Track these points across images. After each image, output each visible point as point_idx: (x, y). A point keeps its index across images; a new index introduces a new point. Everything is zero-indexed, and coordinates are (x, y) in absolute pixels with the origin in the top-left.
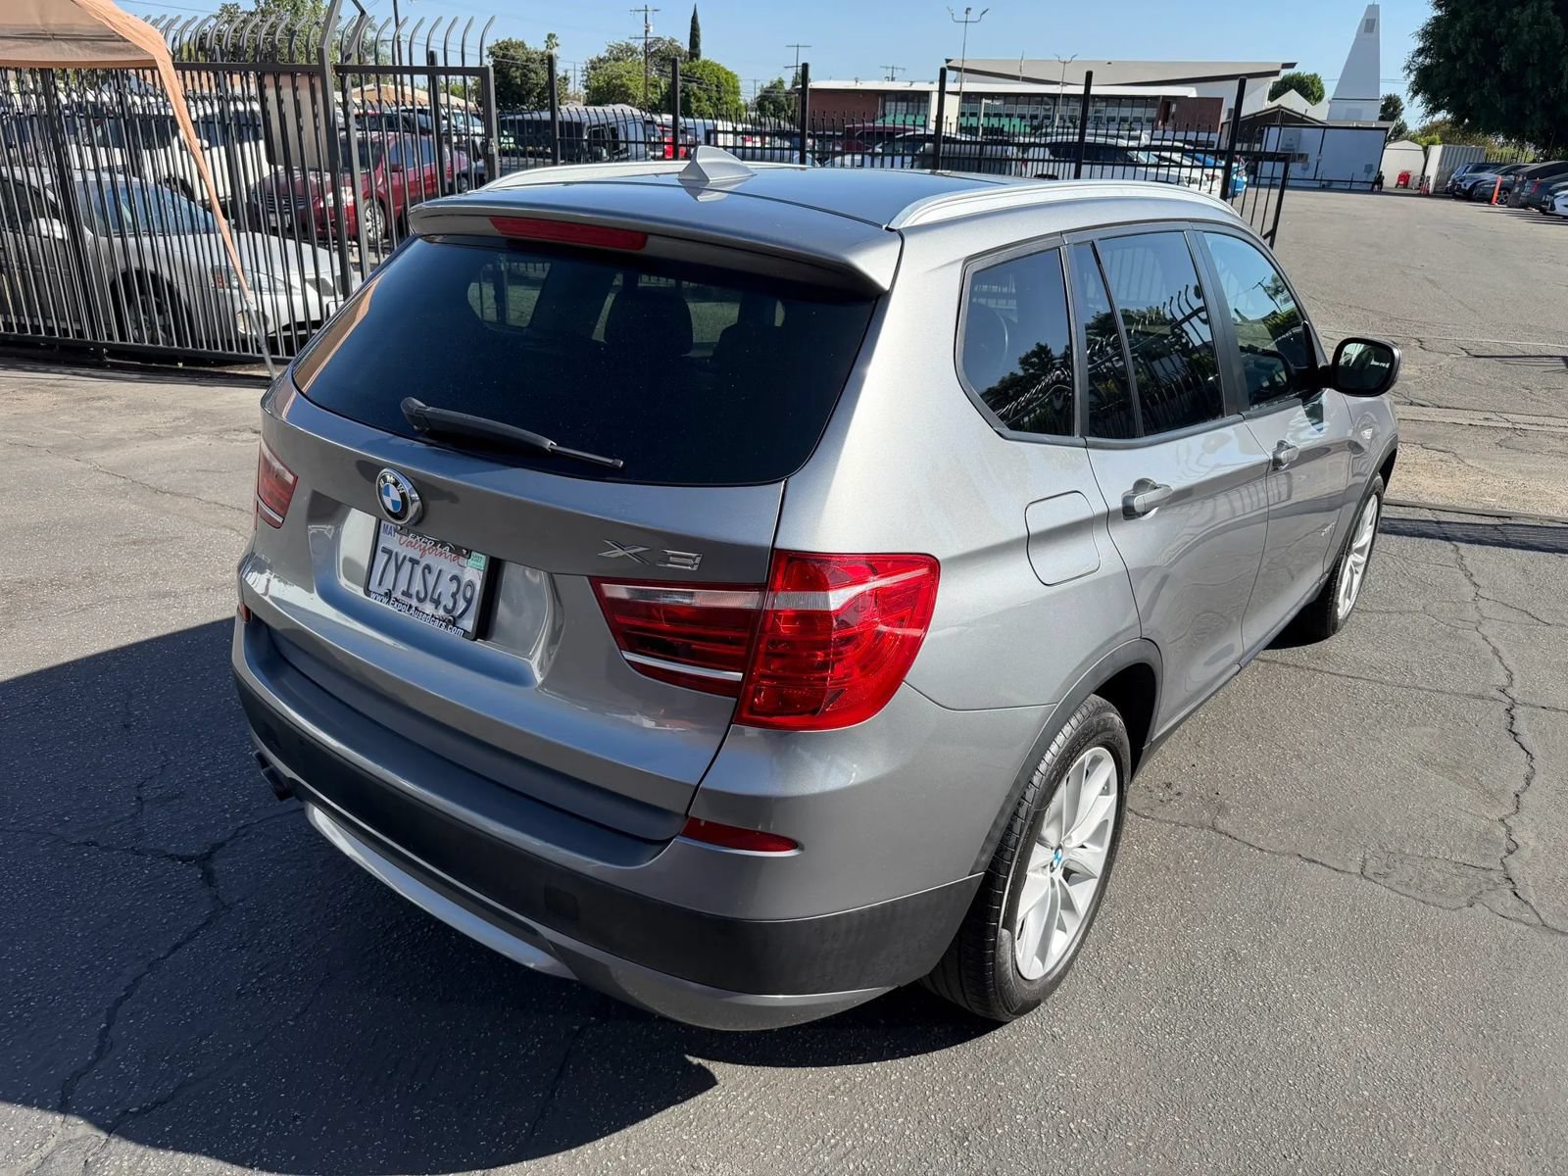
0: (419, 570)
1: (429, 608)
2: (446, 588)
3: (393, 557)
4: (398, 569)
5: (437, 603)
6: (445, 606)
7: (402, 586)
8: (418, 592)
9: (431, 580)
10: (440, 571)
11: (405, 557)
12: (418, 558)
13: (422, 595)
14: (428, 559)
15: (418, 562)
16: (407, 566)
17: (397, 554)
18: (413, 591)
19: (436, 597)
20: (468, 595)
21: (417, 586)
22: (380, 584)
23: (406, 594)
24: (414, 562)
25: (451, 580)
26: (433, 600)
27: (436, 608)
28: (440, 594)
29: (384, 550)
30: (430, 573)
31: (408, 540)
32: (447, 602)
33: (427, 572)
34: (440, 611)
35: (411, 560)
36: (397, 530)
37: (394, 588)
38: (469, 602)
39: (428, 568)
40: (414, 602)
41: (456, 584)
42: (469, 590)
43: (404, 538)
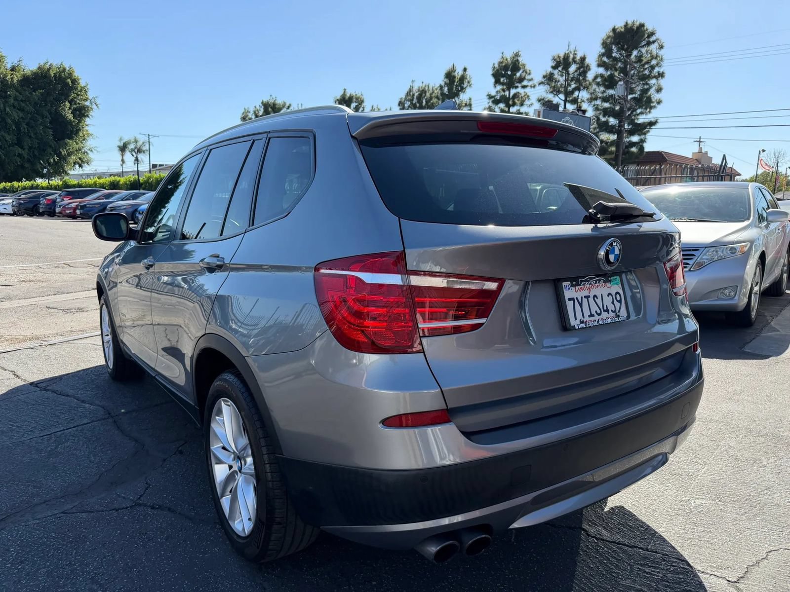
0: (591, 299)
1: (604, 315)
2: (608, 301)
3: (575, 299)
4: (581, 305)
5: (607, 311)
6: (612, 310)
7: (587, 313)
8: (596, 312)
9: (599, 301)
10: (602, 295)
11: (582, 297)
12: (588, 294)
13: (599, 312)
14: (593, 292)
15: (589, 297)
16: (585, 300)
17: (577, 298)
18: (593, 313)
19: (605, 309)
20: (619, 299)
21: (594, 308)
22: (576, 319)
23: (591, 315)
24: (587, 297)
25: (608, 296)
26: (605, 311)
27: (608, 313)
28: (607, 306)
29: (570, 299)
30: (597, 298)
31: (580, 287)
32: (611, 307)
33: (595, 298)
34: (612, 314)
35: (585, 297)
36: (572, 285)
37: (584, 318)
38: (620, 301)
39: (595, 296)
40: (596, 317)
41: (610, 296)
42: (618, 296)
43: (577, 287)
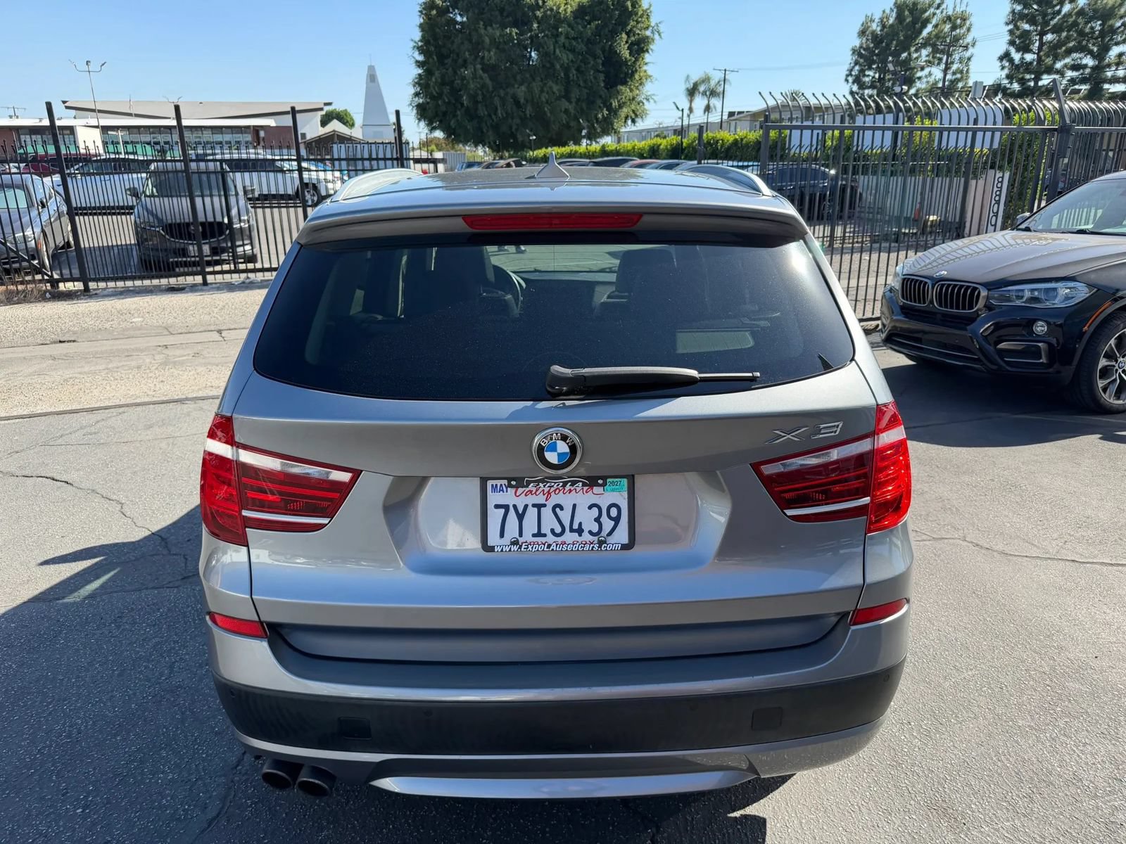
0: (547, 511)
1: (569, 537)
2: (586, 518)
3: (511, 509)
4: (521, 517)
5: (580, 531)
6: (590, 532)
7: (531, 529)
8: (552, 531)
9: (564, 514)
10: (574, 505)
11: (526, 506)
12: (543, 502)
13: (558, 530)
14: (555, 499)
15: (544, 506)
17: (515, 506)
18: (546, 530)
19: (576, 526)
20: (614, 515)
21: (549, 522)
22: (502, 535)
23: (539, 534)
24: (539, 507)
25: (590, 508)
26: (572, 530)
27: (580, 535)
28: (580, 524)
29: (497, 506)
30: (562, 509)
31: (527, 489)
32: (591, 527)
33: (558, 510)
34: (586, 537)
35: (534, 506)
36: (510, 486)
37: (521, 535)
38: (617, 520)
39: (558, 506)
40: (550, 539)
41: (595, 510)
42: (613, 510)
43: (520, 490)
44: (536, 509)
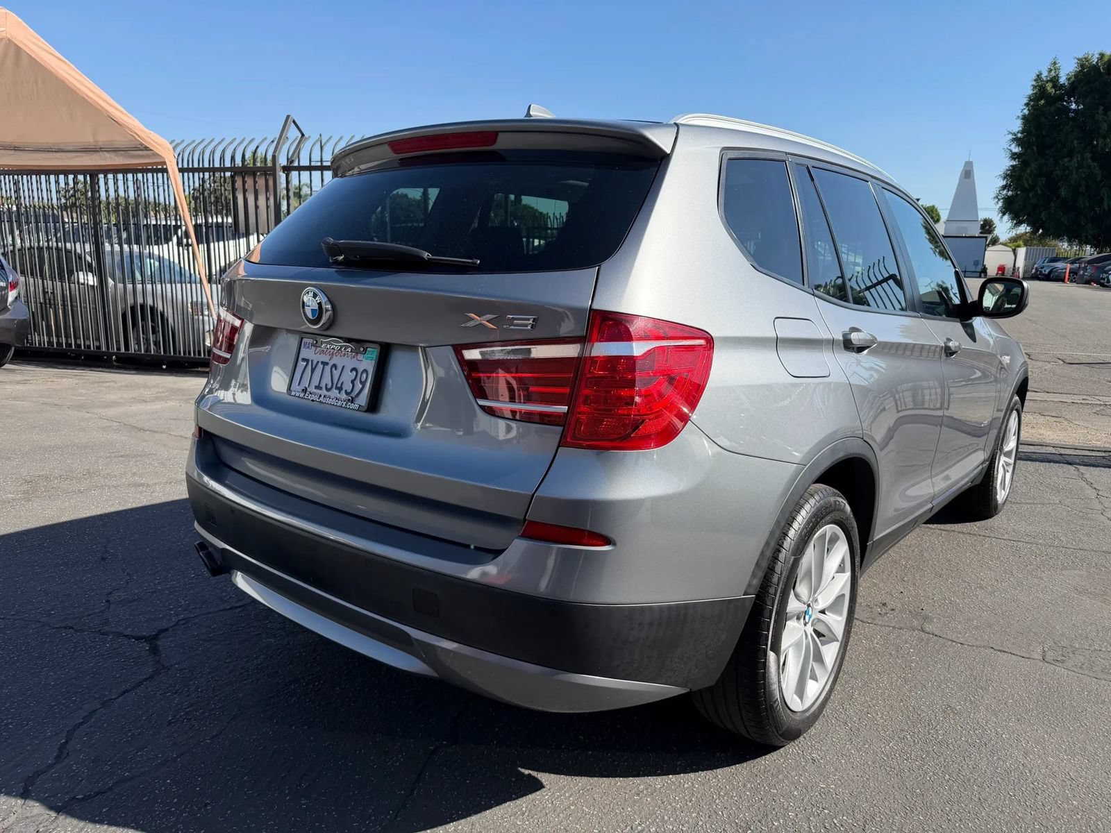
0: (328, 368)
1: (335, 392)
2: (348, 376)
3: (310, 362)
4: (313, 370)
5: (340, 389)
6: (346, 391)
7: (315, 382)
8: (326, 385)
9: (336, 373)
10: (344, 366)
11: (318, 362)
12: (327, 360)
13: (329, 386)
14: (335, 360)
15: (327, 364)
16: (320, 366)
17: (312, 361)
18: (323, 385)
19: (339, 385)
20: (363, 379)
21: (327, 380)
22: (299, 384)
23: (318, 387)
24: (325, 364)
25: (351, 371)
26: (337, 388)
27: (339, 393)
28: (342, 383)
29: (304, 360)
30: (336, 369)
31: (322, 349)
32: (348, 387)
33: (334, 369)
34: (344, 396)
35: (323, 363)
36: (313, 344)
37: (309, 385)
38: (364, 384)
39: (335, 366)
40: (324, 392)
41: (354, 373)
42: (364, 375)
43: (318, 349)
44: (322, 366)
